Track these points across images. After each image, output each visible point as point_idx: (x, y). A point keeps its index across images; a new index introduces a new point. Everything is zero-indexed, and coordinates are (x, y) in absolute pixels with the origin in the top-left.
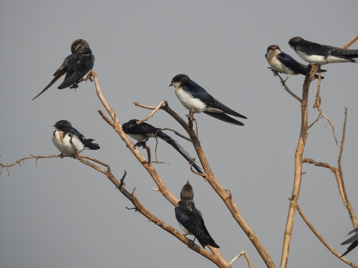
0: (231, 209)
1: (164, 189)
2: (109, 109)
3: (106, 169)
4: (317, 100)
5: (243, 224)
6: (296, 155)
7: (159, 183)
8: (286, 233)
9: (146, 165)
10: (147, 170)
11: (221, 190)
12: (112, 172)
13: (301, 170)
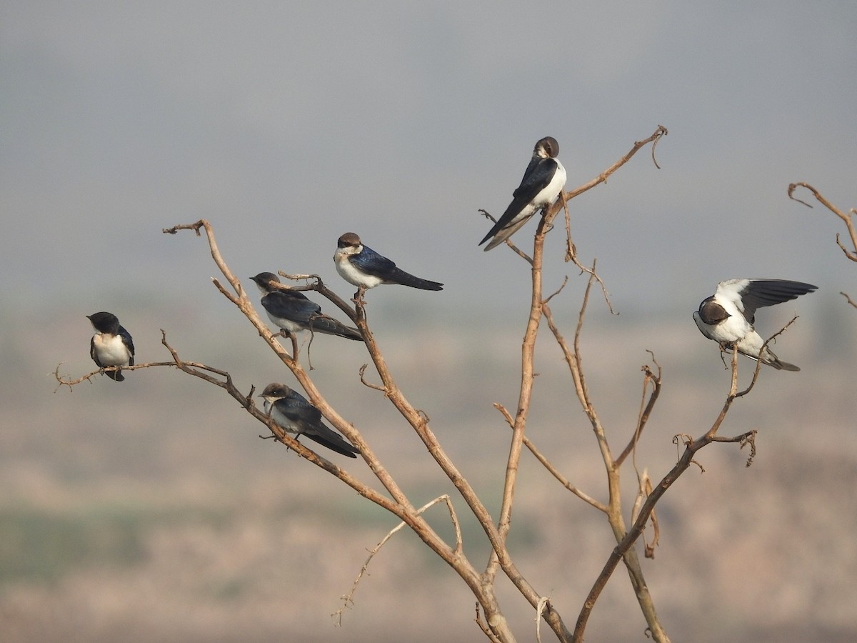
0: (425, 440)
1: (318, 401)
2: (231, 277)
3: (224, 380)
4: (569, 249)
5: (445, 463)
6: (523, 347)
7: (310, 392)
8: (508, 468)
9: (290, 363)
10: (292, 370)
11: (409, 412)
12: (235, 383)
13: (533, 370)
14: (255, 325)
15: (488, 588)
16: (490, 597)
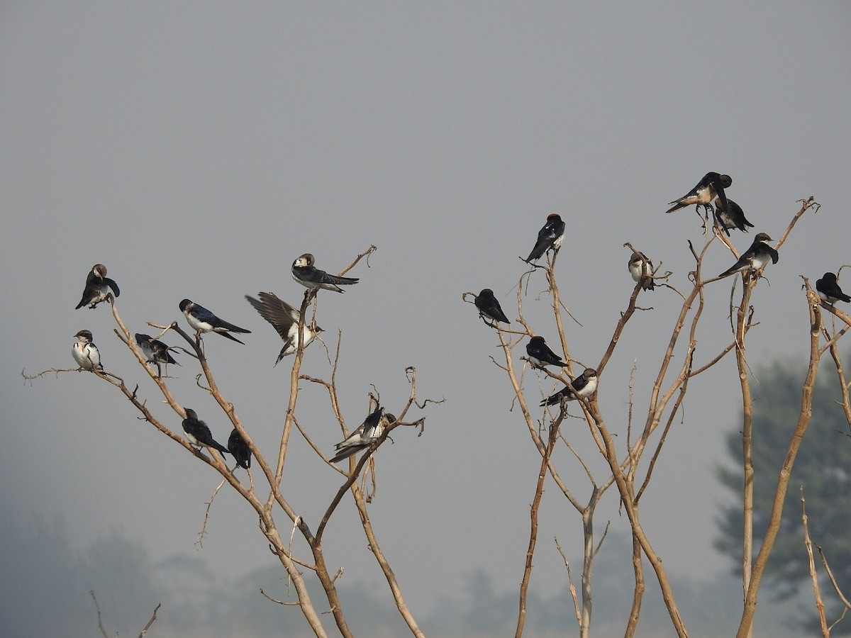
0: (233, 420)
1: (172, 402)
2: (124, 328)
3: (120, 382)
6: (292, 373)
7: (168, 396)
8: (282, 443)
9: (157, 379)
10: (158, 383)
11: (224, 403)
12: (126, 385)
13: (298, 386)
14: (137, 357)
15: (268, 514)
16: (269, 518)
